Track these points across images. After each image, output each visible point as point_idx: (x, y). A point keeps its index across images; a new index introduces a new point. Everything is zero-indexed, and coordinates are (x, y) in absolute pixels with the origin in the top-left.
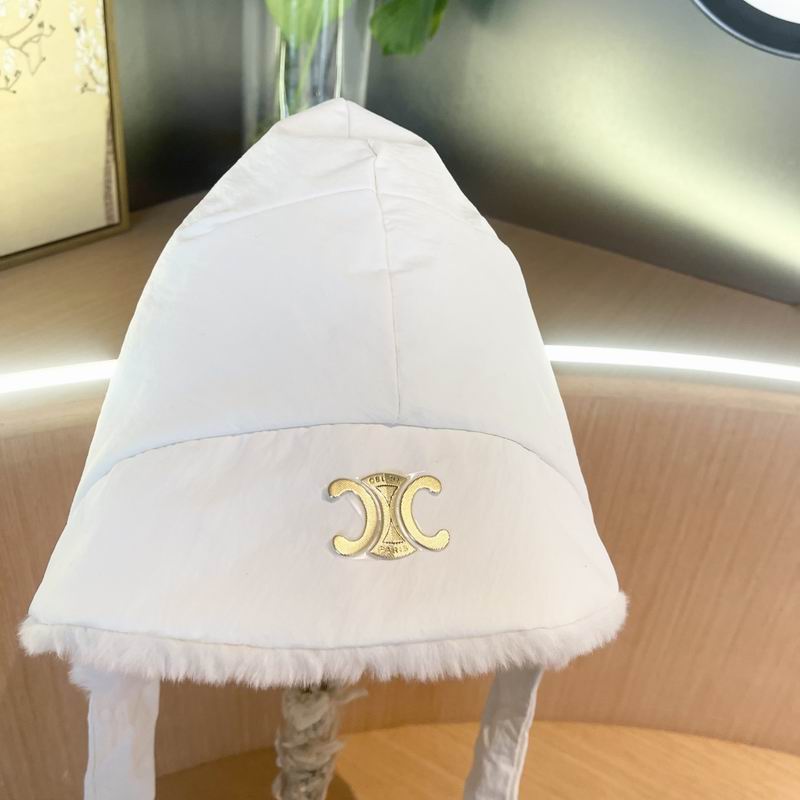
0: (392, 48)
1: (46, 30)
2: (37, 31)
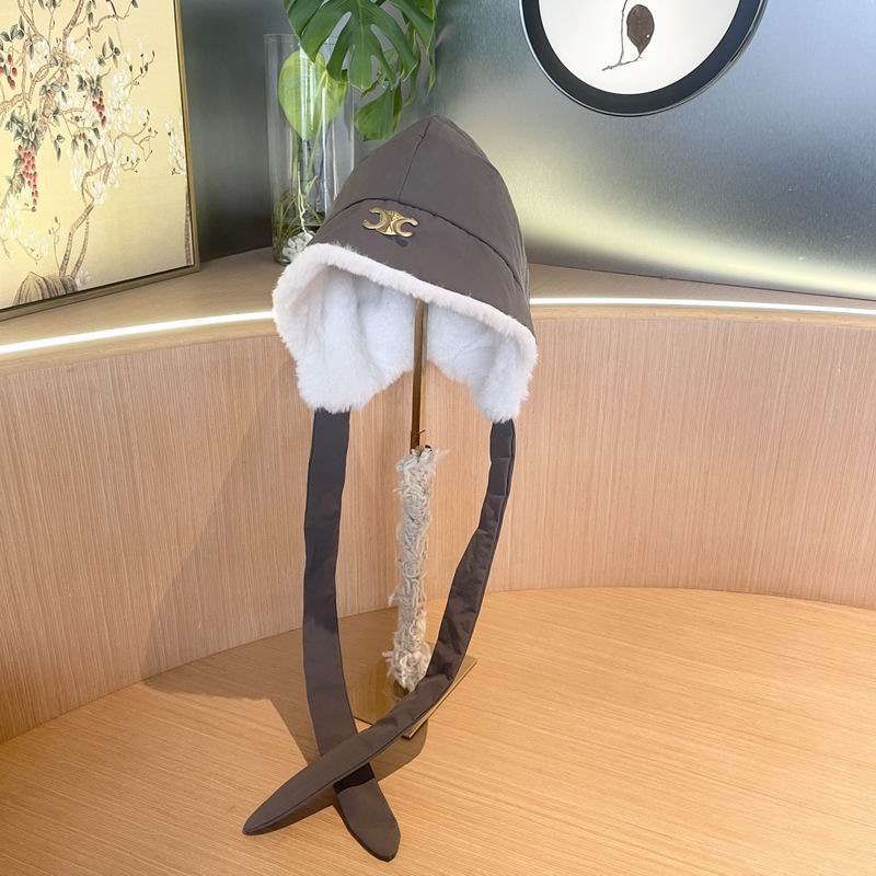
0: (368, 137)
1: (153, 134)
2: (148, 134)
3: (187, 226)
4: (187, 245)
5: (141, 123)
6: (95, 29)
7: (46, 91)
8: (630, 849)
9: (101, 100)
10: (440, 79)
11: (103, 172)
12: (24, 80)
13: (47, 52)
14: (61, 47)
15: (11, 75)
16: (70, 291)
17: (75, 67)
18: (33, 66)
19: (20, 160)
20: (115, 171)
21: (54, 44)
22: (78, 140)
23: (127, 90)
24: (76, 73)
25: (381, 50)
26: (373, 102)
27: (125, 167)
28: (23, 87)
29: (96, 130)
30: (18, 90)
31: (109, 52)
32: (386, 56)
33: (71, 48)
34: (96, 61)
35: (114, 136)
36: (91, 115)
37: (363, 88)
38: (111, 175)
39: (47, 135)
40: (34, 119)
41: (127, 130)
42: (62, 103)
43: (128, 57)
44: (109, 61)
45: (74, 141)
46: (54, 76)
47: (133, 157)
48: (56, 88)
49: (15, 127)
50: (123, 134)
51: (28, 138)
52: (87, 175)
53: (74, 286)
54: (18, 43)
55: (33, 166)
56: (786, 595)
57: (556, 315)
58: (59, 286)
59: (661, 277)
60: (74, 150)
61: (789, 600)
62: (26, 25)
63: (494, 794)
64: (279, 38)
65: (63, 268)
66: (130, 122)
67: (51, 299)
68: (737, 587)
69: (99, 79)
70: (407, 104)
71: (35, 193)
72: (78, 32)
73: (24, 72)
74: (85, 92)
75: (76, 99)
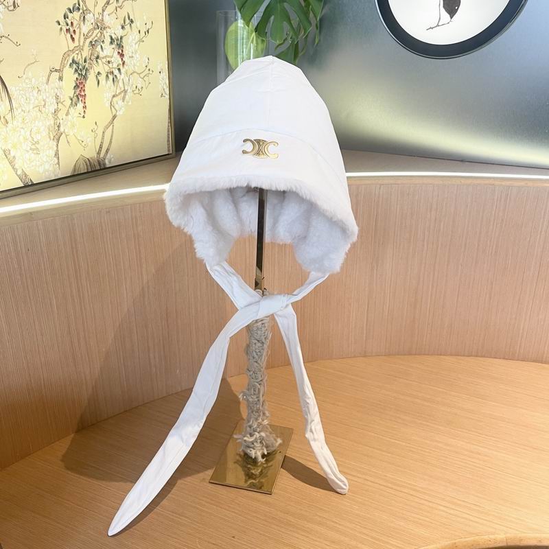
1: (151, 72)
2: (148, 72)
3: (168, 129)
4: (168, 141)
5: (144, 66)
6: (119, 7)
7: (92, 45)
8: (452, 512)
9: (122, 51)
10: (322, 39)
11: (123, 94)
12: (79, 38)
13: (92, 21)
14: (100, 18)
15: (73, 34)
16: (103, 167)
17: (108, 30)
18: (85, 28)
19: (76, 87)
20: (129, 94)
21: (97, 16)
22: (109, 75)
23: (137, 45)
24: (108, 34)
25: (289, 19)
26: (283, 52)
27: (135, 92)
28: (79, 41)
29: (119, 69)
30: (76, 43)
31: (127, 21)
32: (292, 22)
33: (106, 18)
34: (120, 27)
35: (129, 73)
36: (117, 59)
37: (278, 42)
38: (127, 96)
39: (92, 71)
40: (85, 62)
41: (137, 69)
42: (101, 52)
43: (138, 25)
44: (127, 27)
45: (107, 76)
46: (96, 36)
47: (139, 87)
48: (97, 43)
49: (75, 66)
50: (134, 72)
51: (82, 73)
52: (114, 96)
53: (104, 164)
54: (77, 15)
55: (84, 90)
56: (542, 362)
57: (399, 182)
58: (96, 164)
59: (462, 161)
60: (107, 81)
61: (543, 365)
62: (81, 3)
63: (364, 476)
64: (226, 13)
65: (99, 153)
66: (138, 64)
67: (92, 172)
68: (510, 356)
69: (121, 38)
70: (302, 53)
71: (85, 107)
72: (110, 8)
73: (80, 33)
74: (113, 46)
75: (108, 50)
